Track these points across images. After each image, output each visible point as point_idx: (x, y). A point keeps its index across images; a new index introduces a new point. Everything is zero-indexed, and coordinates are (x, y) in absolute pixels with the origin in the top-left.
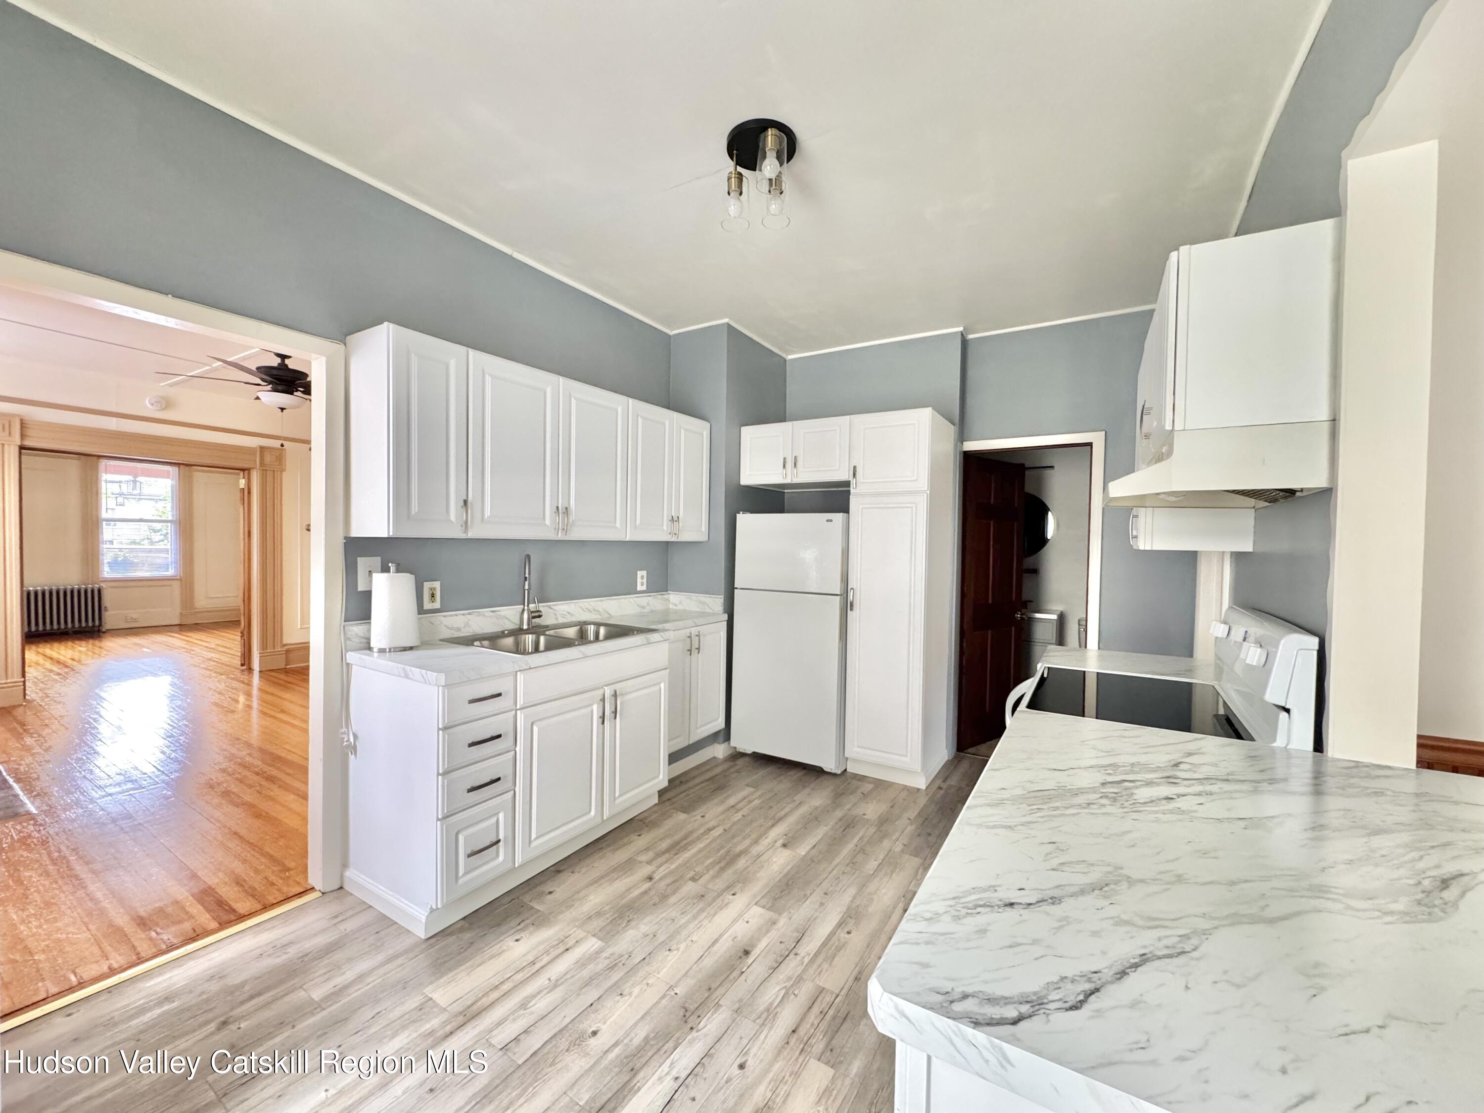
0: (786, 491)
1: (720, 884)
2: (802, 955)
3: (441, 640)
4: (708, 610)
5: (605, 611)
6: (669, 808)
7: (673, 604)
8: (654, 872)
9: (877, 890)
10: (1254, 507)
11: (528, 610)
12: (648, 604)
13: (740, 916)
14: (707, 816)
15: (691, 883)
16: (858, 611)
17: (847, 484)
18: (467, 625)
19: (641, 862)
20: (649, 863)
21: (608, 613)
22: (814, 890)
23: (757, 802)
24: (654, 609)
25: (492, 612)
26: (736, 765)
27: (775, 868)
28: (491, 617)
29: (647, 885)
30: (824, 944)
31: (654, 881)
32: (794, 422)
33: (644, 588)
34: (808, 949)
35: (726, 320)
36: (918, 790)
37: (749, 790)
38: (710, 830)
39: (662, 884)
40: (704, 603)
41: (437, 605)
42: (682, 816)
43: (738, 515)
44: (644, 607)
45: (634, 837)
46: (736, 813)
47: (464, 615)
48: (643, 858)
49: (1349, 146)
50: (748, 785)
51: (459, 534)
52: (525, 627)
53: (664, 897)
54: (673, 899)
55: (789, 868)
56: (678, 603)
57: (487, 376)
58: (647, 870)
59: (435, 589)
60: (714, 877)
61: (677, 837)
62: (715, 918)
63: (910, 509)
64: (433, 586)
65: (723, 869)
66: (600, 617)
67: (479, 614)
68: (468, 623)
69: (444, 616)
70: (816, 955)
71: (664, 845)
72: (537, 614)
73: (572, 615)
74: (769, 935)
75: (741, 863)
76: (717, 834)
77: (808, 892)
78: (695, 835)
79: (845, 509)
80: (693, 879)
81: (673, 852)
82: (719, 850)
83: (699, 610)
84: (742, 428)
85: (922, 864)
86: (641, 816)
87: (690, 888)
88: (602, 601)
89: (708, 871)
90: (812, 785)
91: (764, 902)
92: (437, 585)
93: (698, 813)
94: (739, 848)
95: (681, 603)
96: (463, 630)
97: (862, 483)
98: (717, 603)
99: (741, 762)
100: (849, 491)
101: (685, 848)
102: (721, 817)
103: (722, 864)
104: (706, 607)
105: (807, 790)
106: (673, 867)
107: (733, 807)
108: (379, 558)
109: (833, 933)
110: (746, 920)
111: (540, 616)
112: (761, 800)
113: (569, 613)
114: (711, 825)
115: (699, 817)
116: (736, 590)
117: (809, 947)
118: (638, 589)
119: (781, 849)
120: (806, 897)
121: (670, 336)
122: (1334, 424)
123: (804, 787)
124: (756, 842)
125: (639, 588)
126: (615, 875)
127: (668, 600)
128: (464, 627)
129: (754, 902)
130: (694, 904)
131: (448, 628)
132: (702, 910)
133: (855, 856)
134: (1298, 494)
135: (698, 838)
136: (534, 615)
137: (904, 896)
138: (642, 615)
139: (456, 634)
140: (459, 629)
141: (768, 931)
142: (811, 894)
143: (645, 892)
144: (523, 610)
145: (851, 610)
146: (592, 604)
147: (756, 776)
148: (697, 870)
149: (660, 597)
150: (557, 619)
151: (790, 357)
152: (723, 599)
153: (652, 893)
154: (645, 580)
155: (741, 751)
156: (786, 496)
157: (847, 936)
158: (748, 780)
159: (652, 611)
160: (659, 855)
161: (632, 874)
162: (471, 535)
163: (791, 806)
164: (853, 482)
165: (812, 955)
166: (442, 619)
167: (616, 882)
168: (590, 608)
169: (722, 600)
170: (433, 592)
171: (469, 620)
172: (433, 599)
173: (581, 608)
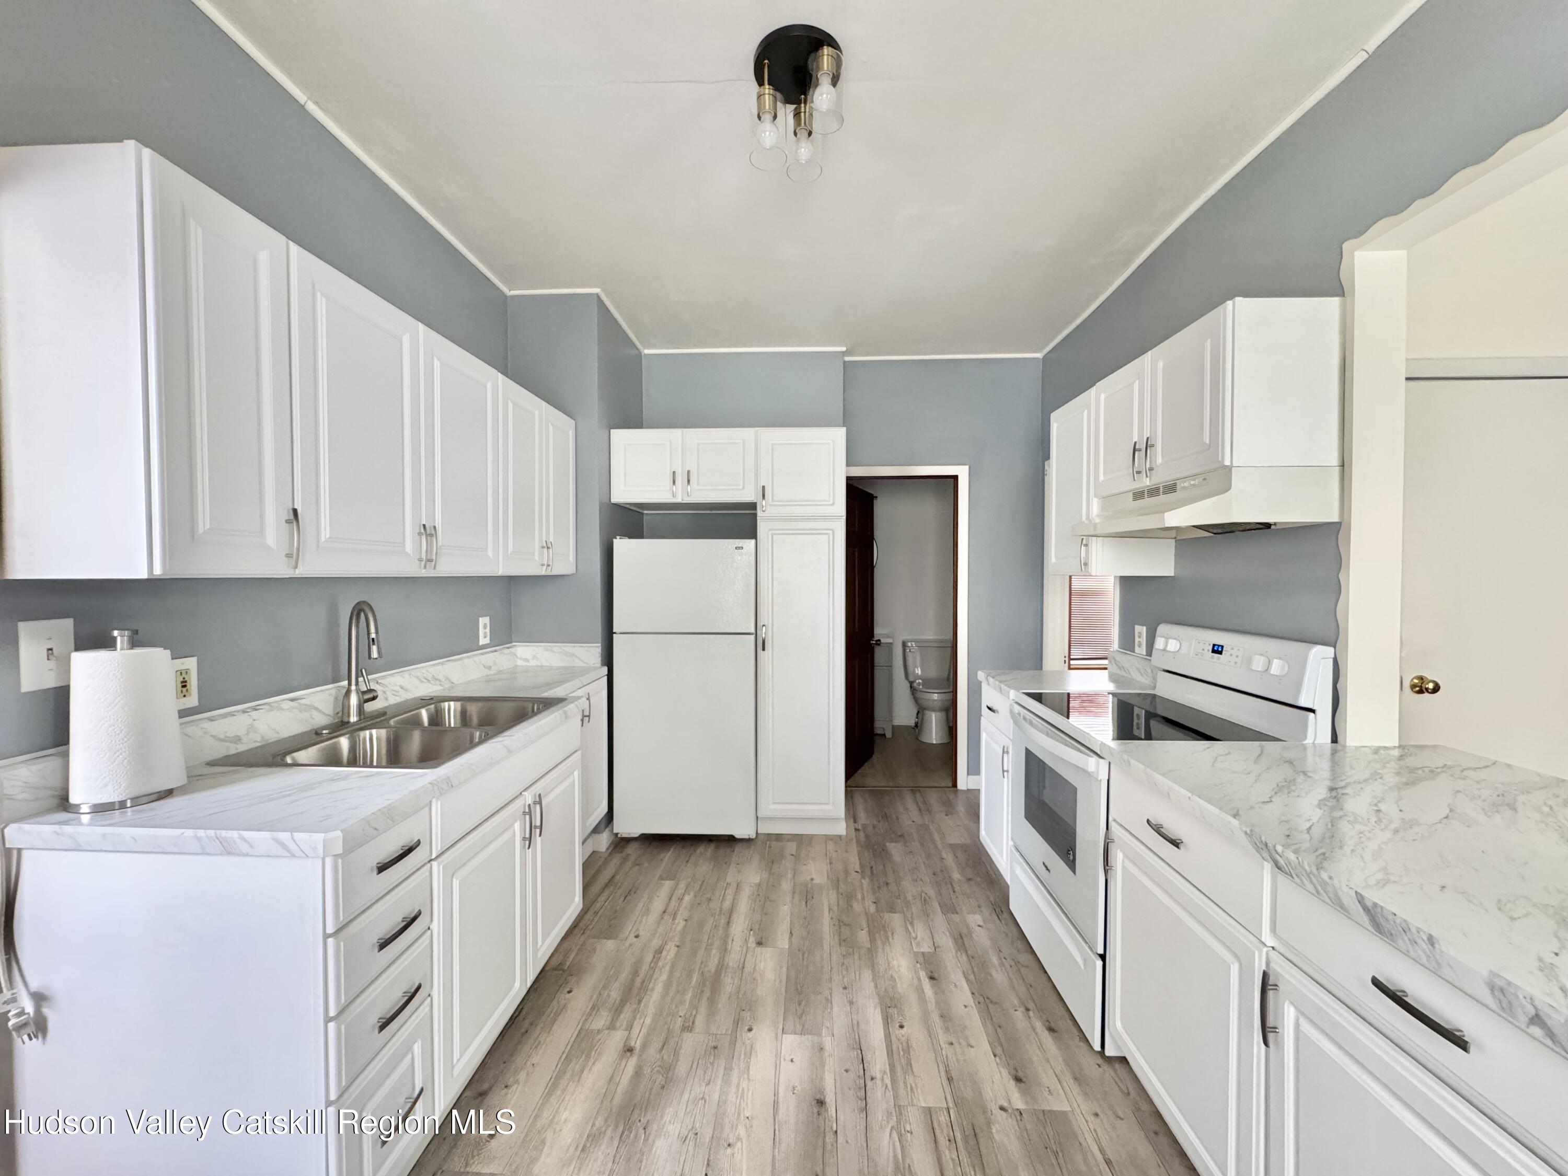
0: (645, 512)
1: (723, 1023)
2: (878, 1076)
3: (211, 764)
4: (578, 663)
5: (447, 679)
6: (583, 938)
7: (521, 659)
8: (628, 1038)
9: (889, 965)
10: (1175, 538)
11: (357, 691)
12: (495, 663)
13: (778, 1055)
14: (641, 933)
15: (686, 1035)
16: (770, 650)
17: (753, 506)
18: (251, 728)
19: (599, 1032)
20: (612, 1027)
22: (831, 989)
23: (687, 898)
24: (501, 669)
25: (292, 700)
26: (628, 855)
27: (769, 975)
28: (290, 709)
29: (632, 1062)
30: (890, 1053)
31: (637, 1051)
32: (685, 430)
33: (487, 641)
34: (878, 1066)
35: (596, 290)
36: (840, 837)
37: (668, 884)
38: (659, 951)
39: (652, 1051)
40: (573, 655)
41: (195, 700)
42: (610, 945)
43: (614, 540)
44: (489, 668)
45: (563, 997)
46: (674, 919)
47: (244, 712)
48: (600, 1022)
49: (1358, 240)
50: (661, 878)
51: (281, 570)
52: (353, 719)
53: (668, 1070)
54: (682, 1068)
55: (785, 969)
56: (530, 658)
57: (319, 295)
58: (617, 1039)
59: (187, 672)
60: (711, 1015)
61: (624, 975)
62: (751, 1073)
63: (827, 536)
64: (182, 667)
65: (712, 1001)
66: (441, 688)
67: (271, 707)
68: (252, 725)
69: (211, 719)
70: (892, 1067)
71: (615, 994)
72: (370, 696)
73: (406, 690)
74: (827, 1068)
75: (729, 984)
76: (671, 955)
77: (827, 993)
78: (645, 968)
79: (752, 533)
80: (688, 1028)
81: (634, 1000)
82: (690, 976)
83: (563, 664)
84: (612, 431)
85: (905, 918)
86: (554, 963)
87: (691, 1043)
88: (442, 664)
89: (696, 1008)
90: (734, 858)
91: (790, 1026)
92: (191, 664)
93: (628, 930)
94: (712, 966)
95: (535, 657)
96: (244, 739)
97: (771, 505)
98: (592, 654)
99: (632, 849)
100: (755, 515)
101: (645, 988)
102: (661, 929)
103: (707, 994)
104: (576, 660)
105: (733, 867)
106: (648, 1021)
107: (664, 912)
109: (888, 1036)
110: (788, 1058)
111: (374, 698)
112: (692, 894)
113: (405, 688)
114: (656, 943)
115: (632, 939)
116: (614, 635)
117: (878, 1063)
118: (481, 643)
119: (759, 949)
120: (829, 1001)
121: (506, 297)
122: (1343, 469)
123: (728, 864)
124: (724, 950)
125: (483, 641)
126: (576, 1066)
127: (515, 655)
128: (247, 734)
129: (780, 1031)
130: (712, 1064)
131: (219, 739)
132: (728, 1069)
133: (840, 934)
134: (1273, 527)
135: (652, 969)
136: (366, 697)
137: (917, 962)
138: (488, 680)
139: (233, 749)
140: (237, 740)
141: (823, 1065)
142: (831, 994)
143: (638, 1074)
144: (348, 692)
145: (764, 649)
146: (432, 670)
147: (664, 864)
148: (681, 1014)
149: (506, 651)
150: (387, 699)
151: (647, 351)
152: (600, 648)
153: (647, 1071)
154: (488, 630)
155: (624, 836)
156: (645, 518)
157: (902, 1031)
158: (659, 872)
159: (499, 672)
160: (618, 1010)
161: (600, 1054)
162: (302, 571)
163: (730, 891)
164: (761, 504)
165: (888, 1071)
166: (207, 725)
167: (584, 1075)
168: (429, 677)
169: (599, 650)
170: (184, 678)
171: (254, 720)
172: (184, 689)
173: (417, 677)
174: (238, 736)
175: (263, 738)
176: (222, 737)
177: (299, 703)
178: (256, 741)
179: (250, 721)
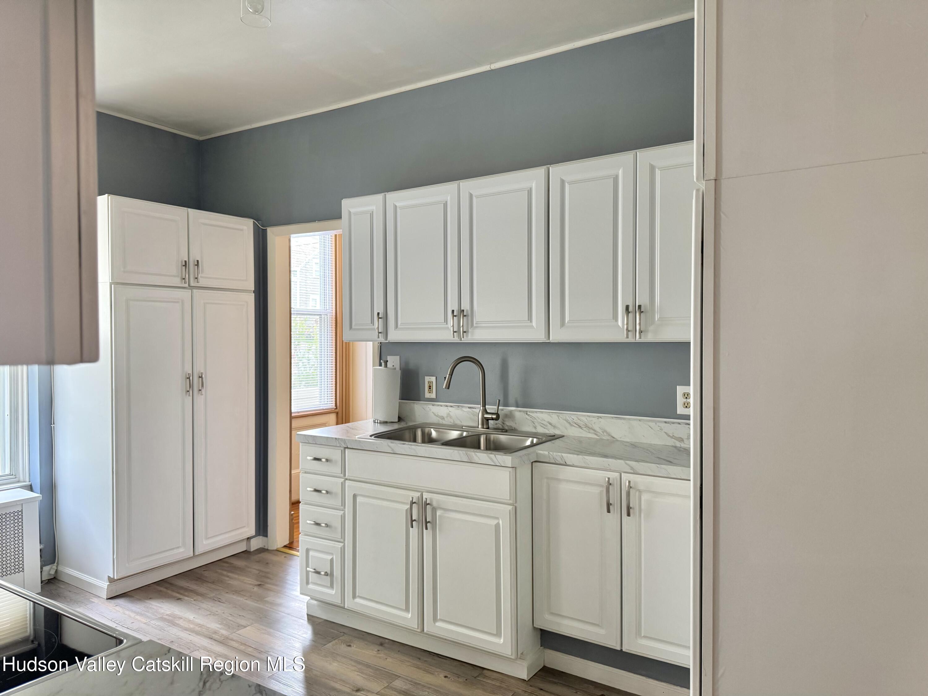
18: (449, 415)
21: (609, 435)
25: (469, 408)
41: (433, 396)
59: (432, 383)
64: (430, 380)
67: (459, 408)
68: (449, 414)
92: (433, 379)
96: (446, 419)
108: (398, 357)
113: (550, 424)
125: (683, 410)
128: (447, 417)
131: (435, 415)
139: (441, 422)
140: (443, 418)
150: (535, 428)
166: (431, 407)
168: (581, 423)
170: (430, 385)
171: (450, 411)
172: (430, 390)
173: (567, 421)
174: (443, 416)
175: (454, 421)
176: (437, 414)
177: (472, 410)
178: (450, 422)
179: (448, 412)
